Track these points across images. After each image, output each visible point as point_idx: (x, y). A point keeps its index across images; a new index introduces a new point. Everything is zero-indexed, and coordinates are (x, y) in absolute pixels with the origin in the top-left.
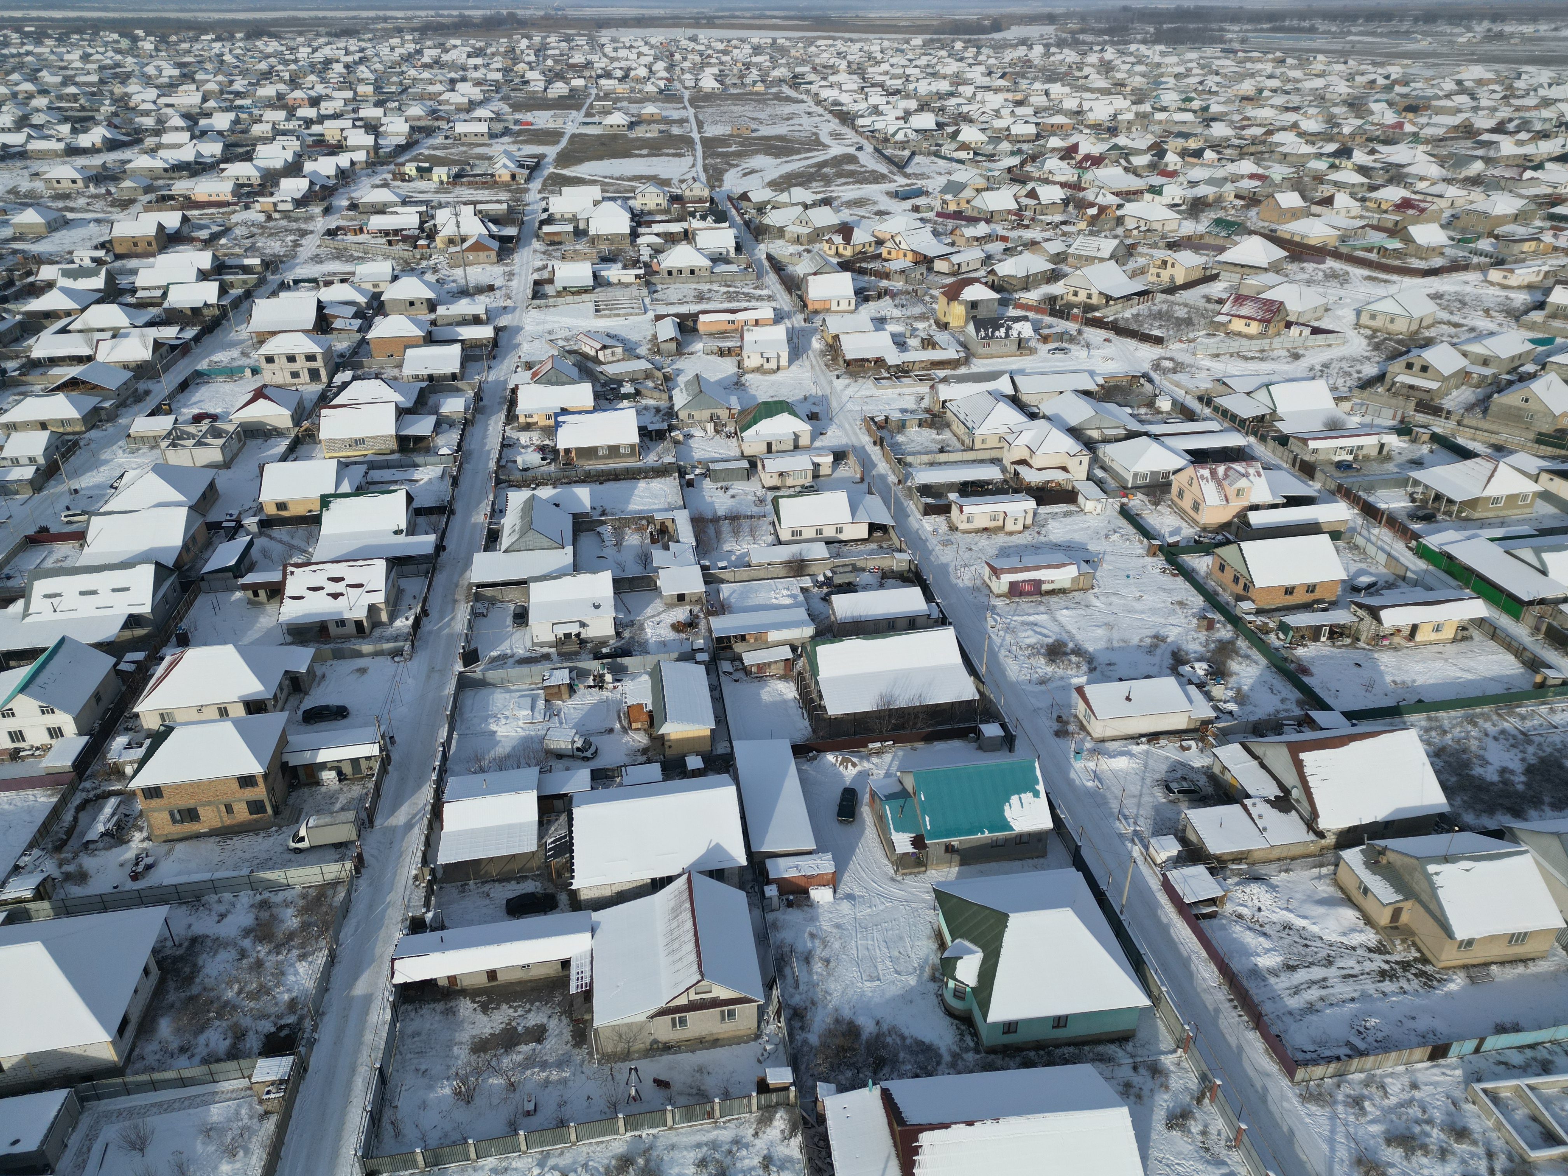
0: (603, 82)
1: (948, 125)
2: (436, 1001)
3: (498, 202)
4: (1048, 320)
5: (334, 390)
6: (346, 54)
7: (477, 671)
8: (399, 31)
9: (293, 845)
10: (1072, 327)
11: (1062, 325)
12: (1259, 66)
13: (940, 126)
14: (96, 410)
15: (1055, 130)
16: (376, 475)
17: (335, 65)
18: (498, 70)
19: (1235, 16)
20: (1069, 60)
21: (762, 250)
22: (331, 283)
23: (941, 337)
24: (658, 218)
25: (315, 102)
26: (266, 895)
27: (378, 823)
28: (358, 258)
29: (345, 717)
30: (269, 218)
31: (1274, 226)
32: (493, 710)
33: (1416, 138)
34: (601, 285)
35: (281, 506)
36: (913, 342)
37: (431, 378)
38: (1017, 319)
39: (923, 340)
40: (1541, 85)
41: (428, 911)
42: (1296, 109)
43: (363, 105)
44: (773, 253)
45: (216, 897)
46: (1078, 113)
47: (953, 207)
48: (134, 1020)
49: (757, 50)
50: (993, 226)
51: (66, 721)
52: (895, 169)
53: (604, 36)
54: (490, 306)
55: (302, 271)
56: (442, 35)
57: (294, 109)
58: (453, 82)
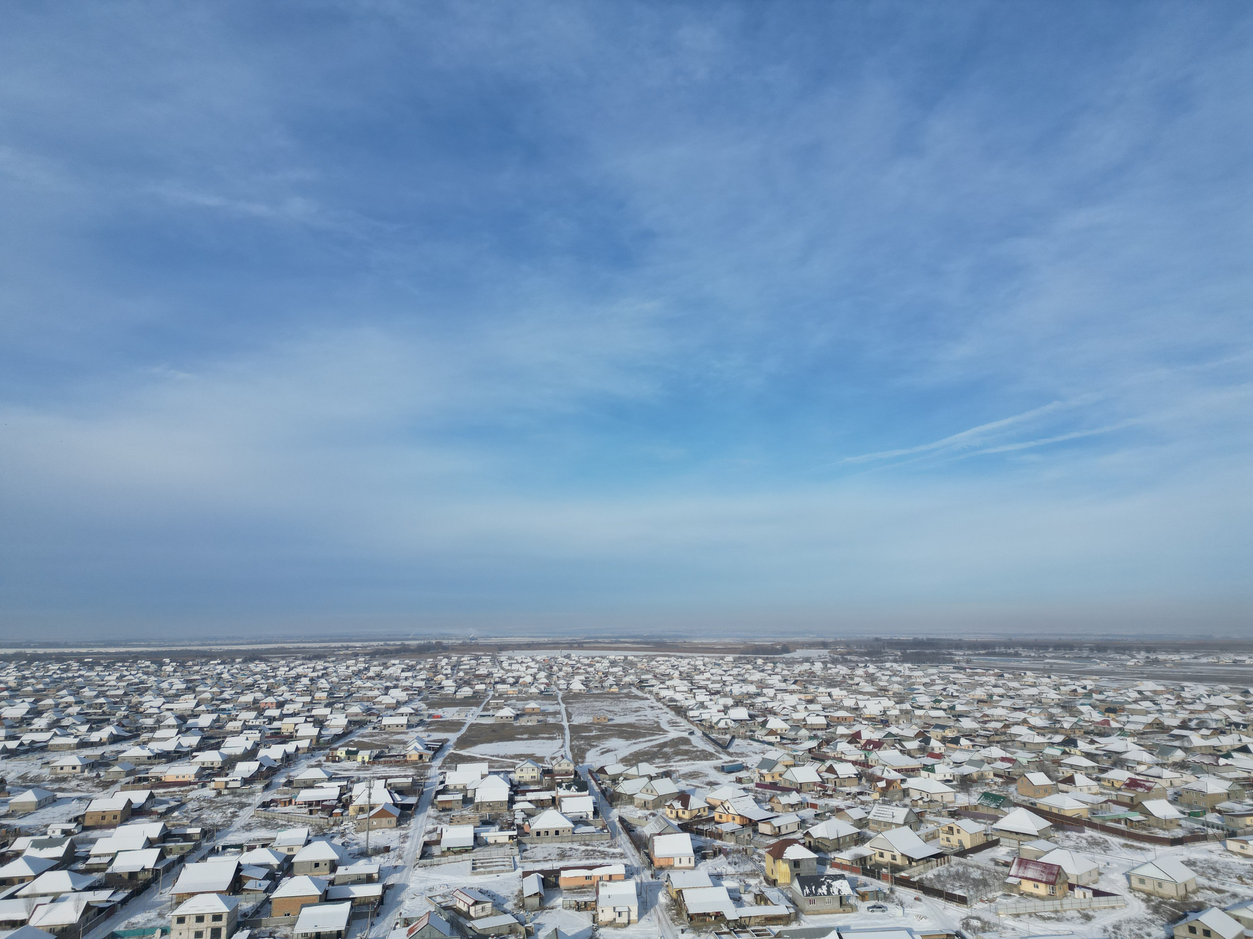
0: (499, 686)
1: (757, 716)
3: (405, 776)
4: (863, 879)
6: (313, 671)
8: (356, 655)
10: (884, 886)
11: (875, 884)
12: (985, 679)
13: (752, 717)
15: (841, 721)
17: (303, 679)
18: (422, 680)
19: (959, 645)
20: (841, 672)
21: (615, 814)
22: (254, 848)
23: (771, 893)
24: (532, 788)
25: (280, 705)
28: (282, 825)
30: (219, 794)
31: (1033, 800)
33: (1122, 732)
34: (479, 845)
36: (747, 898)
37: (318, 935)
38: (836, 878)
39: (756, 896)
40: (1202, 696)
42: (1022, 709)
43: (316, 706)
44: (625, 816)
46: (856, 709)
47: (768, 780)
49: (613, 663)
50: (803, 795)
52: (720, 749)
53: (504, 656)
54: (383, 866)
55: (232, 839)
56: (385, 657)
57: (264, 710)
58: (387, 688)
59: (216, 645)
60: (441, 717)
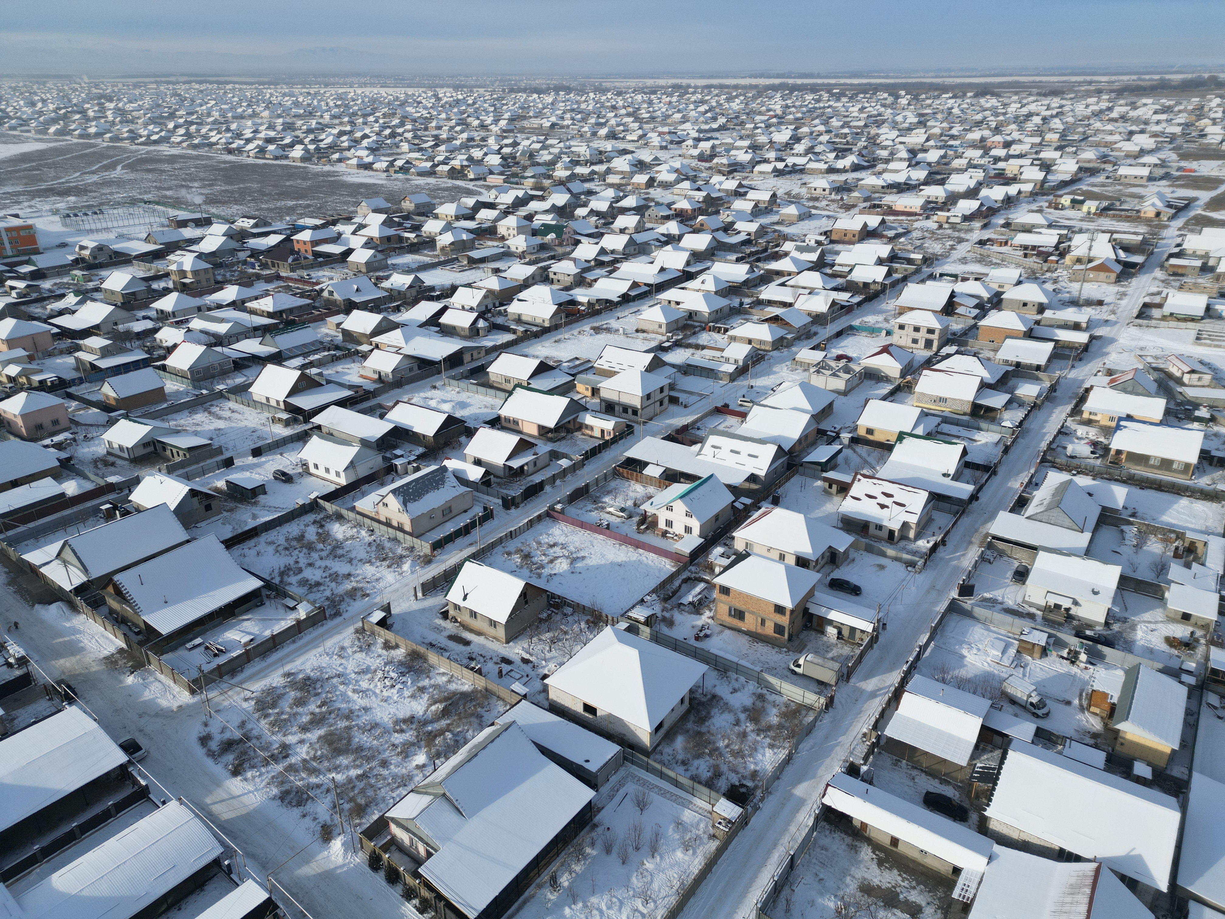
2: (846, 833)
3: (1135, 233)
5: (939, 358)
6: (1047, 109)
7: (968, 603)
8: (1099, 92)
9: (792, 667)
14: (782, 338)
16: (946, 428)
17: (1034, 118)
18: (1179, 125)
22: (967, 279)
25: (1007, 145)
26: (764, 691)
27: (852, 681)
28: (996, 264)
29: (857, 595)
30: (941, 227)
32: (969, 638)
34: (1211, 317)
35: (870, 431)
37: (1018, 365)
41: (865, 764)
43: (1046, 148)
45: (736, 676)
48: (666, 727)
51: (695, 525)
54: (1093, 317)
55: (949, 268)
56: (1136, 95)
57: (990, 149)
58: (1131, 133)
59: (950, 77)
60: (1194, 171)
